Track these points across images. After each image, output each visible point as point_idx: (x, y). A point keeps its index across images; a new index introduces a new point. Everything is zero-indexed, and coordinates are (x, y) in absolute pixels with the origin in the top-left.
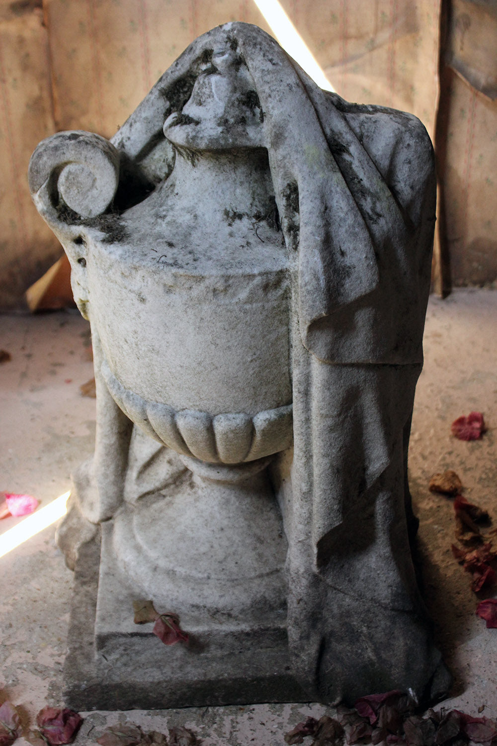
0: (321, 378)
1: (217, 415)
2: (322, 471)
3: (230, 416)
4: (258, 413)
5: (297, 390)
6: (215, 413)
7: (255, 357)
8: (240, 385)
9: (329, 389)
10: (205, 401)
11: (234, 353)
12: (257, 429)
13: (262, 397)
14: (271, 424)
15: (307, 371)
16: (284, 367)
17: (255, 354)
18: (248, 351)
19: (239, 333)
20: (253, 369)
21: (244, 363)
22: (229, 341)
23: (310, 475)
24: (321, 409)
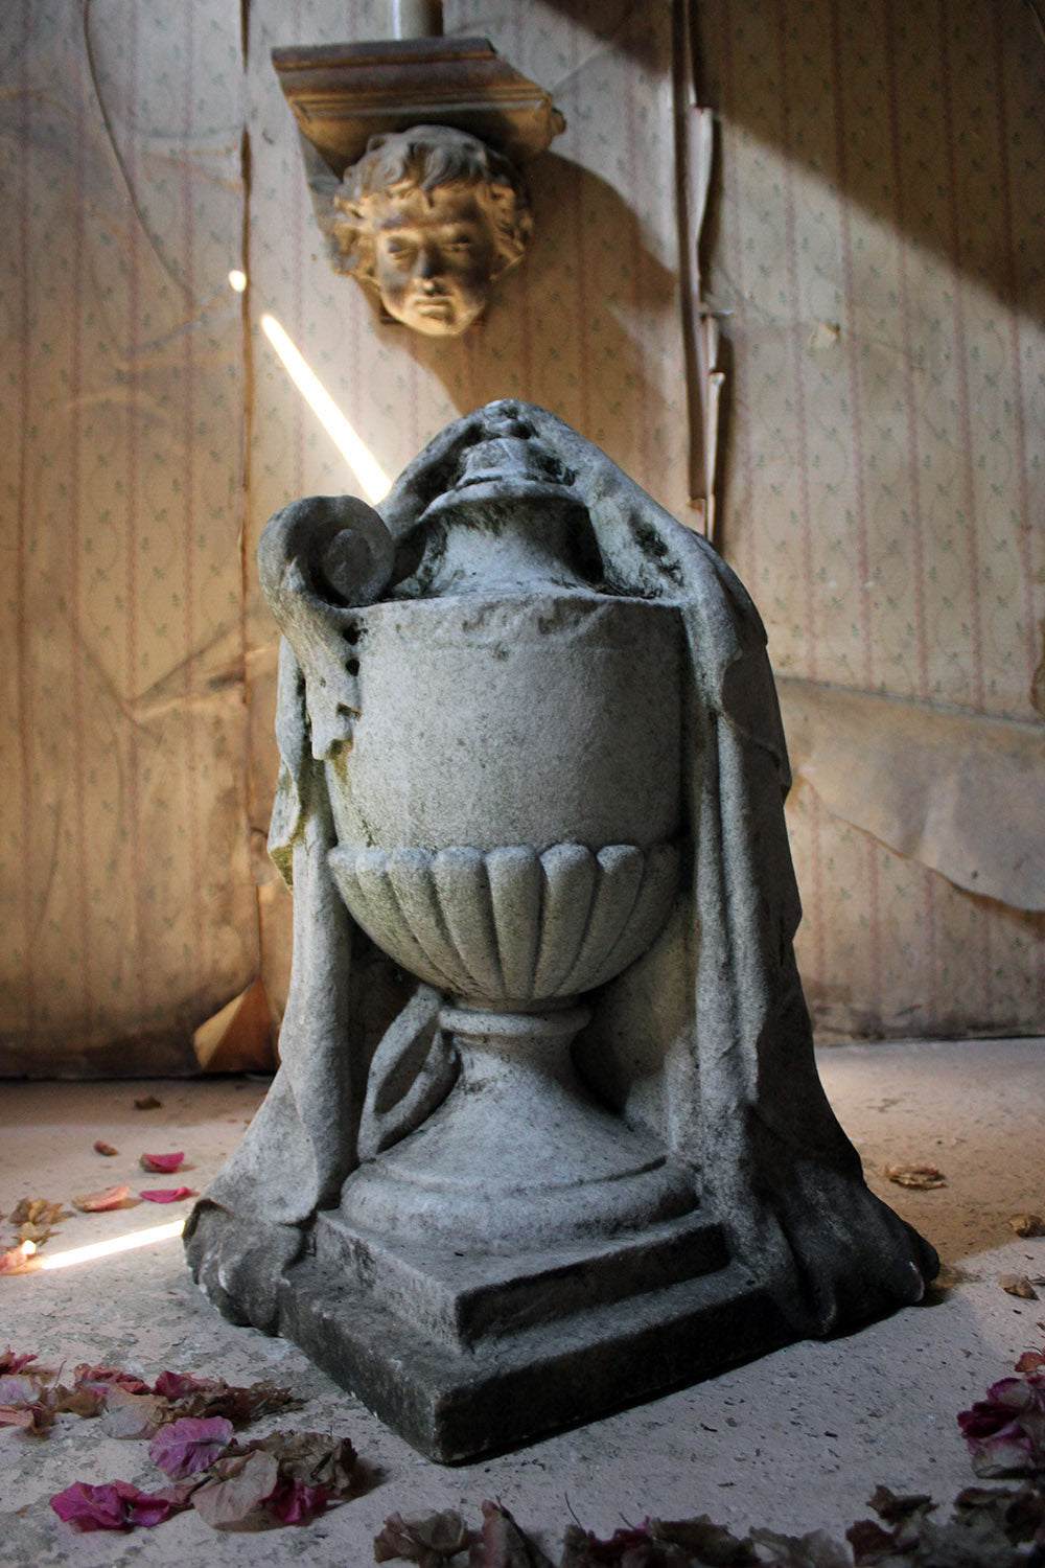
0: (737, 759)
9: (747, 776)
15: (714, 757)
23: (729, 931)
24: (743, 808)
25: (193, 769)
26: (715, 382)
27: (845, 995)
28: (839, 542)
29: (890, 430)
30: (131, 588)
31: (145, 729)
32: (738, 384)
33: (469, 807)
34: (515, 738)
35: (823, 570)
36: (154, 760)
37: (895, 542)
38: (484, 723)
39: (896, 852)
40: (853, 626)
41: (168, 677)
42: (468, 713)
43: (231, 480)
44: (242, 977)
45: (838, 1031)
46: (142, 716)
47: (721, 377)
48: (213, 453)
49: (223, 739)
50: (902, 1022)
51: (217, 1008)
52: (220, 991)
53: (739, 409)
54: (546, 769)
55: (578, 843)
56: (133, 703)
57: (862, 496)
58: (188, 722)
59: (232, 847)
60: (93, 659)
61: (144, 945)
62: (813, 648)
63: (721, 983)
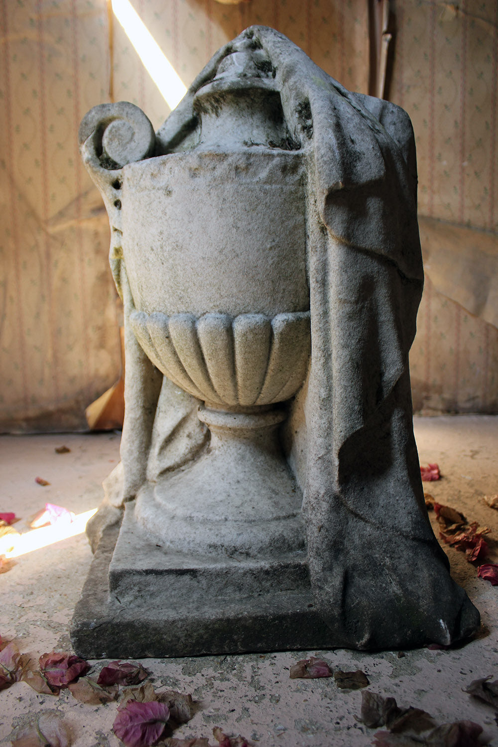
0: (338, 259)
1: (237, 316)
2: (342, 364)
3: (250, 315)
4: (276, 315)
5: (314, 280)
6: (235, 314)
7: (274, 244)
8: (260, 276)
9: (346, 272)
10: (226, 299)
11: (254, 238)
12: (275, 333)
13: (280, 295)
14: (289, 325)
15: (324, 258)
16: (301, 262)
17: (274, 241)
18: (267, 236)
19: (259, 215)
20: (272, 259)
21: (264, 251)
22: (249, 224)
23: (329, 377)
24: (340, 294)
25: (82, 260)
26: (386, 40)
27: (440, 390)
28: (449, 138)
29: (482, 73)
30: (44, 154)
31: (54, 237)
32: (398, 42)
35: (440, 155)
36: (59, 255)
37: (480, 139)
39: (470, 313)
40: (455, 187)
41: (67, 208)
43: (102, 90)
44: (112, 378)
45: (435, 409)
46: (52, 230)
47: (389, 36)
48: (91, 74)
49: (99, 244)
50: (468, 405)
51: (98, 395)
52: (98, 385)
53: (398, 57)
56: (47, 222)
57: (464, 112)
58: (79, 233)
59: (105, 305)
60: (22, 197)
61: (56, 360)
62: (432, 198)
63: (321, 411)
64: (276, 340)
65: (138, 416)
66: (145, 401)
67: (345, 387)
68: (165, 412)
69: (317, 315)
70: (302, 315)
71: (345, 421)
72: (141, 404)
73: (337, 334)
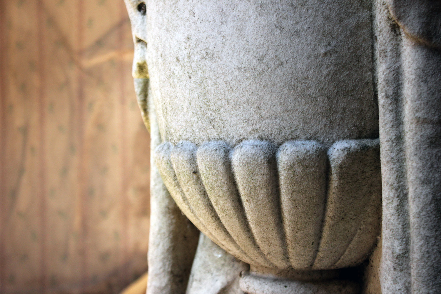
0: (414, 66)
1: (282, 143)
2: (421, 206)
3: (299, 142)
4: (334, 142)
5: (383, 94)
6: (279, 140)
7: (329, 48)
8: (311, 91)
9: (426, 81)
10: (267, 121)
11: (303, 41)
12: (332, 166)
13: (339, 116)
14: (350, 155)
15: (397, 65)
16: (367, 72)
17: (329, 44)
18: (321, 39)
19: (310, 11)
20: (327, 68)
21: (316, 57)
22: (297, 23)
23: (406, 226)
24: (417, 111)
31: (90, 72)
33: (185, 109)
34: (207, 54)
38: (189, 43)
42: (180, 36)
46: (89, 63)
54: (230, 78)
55: (261, 139)
56: (81, 53)
58: (119, 68)
63: (396, 273)
64: (334, 176)
65: (163, 285)
66: (173, 266)
67: (427, 239)
68: (200, 281)
69: (388, 141)
70: (368, 142)
71: (427, 285)
72: (168, 268)
73: (415, 165)
